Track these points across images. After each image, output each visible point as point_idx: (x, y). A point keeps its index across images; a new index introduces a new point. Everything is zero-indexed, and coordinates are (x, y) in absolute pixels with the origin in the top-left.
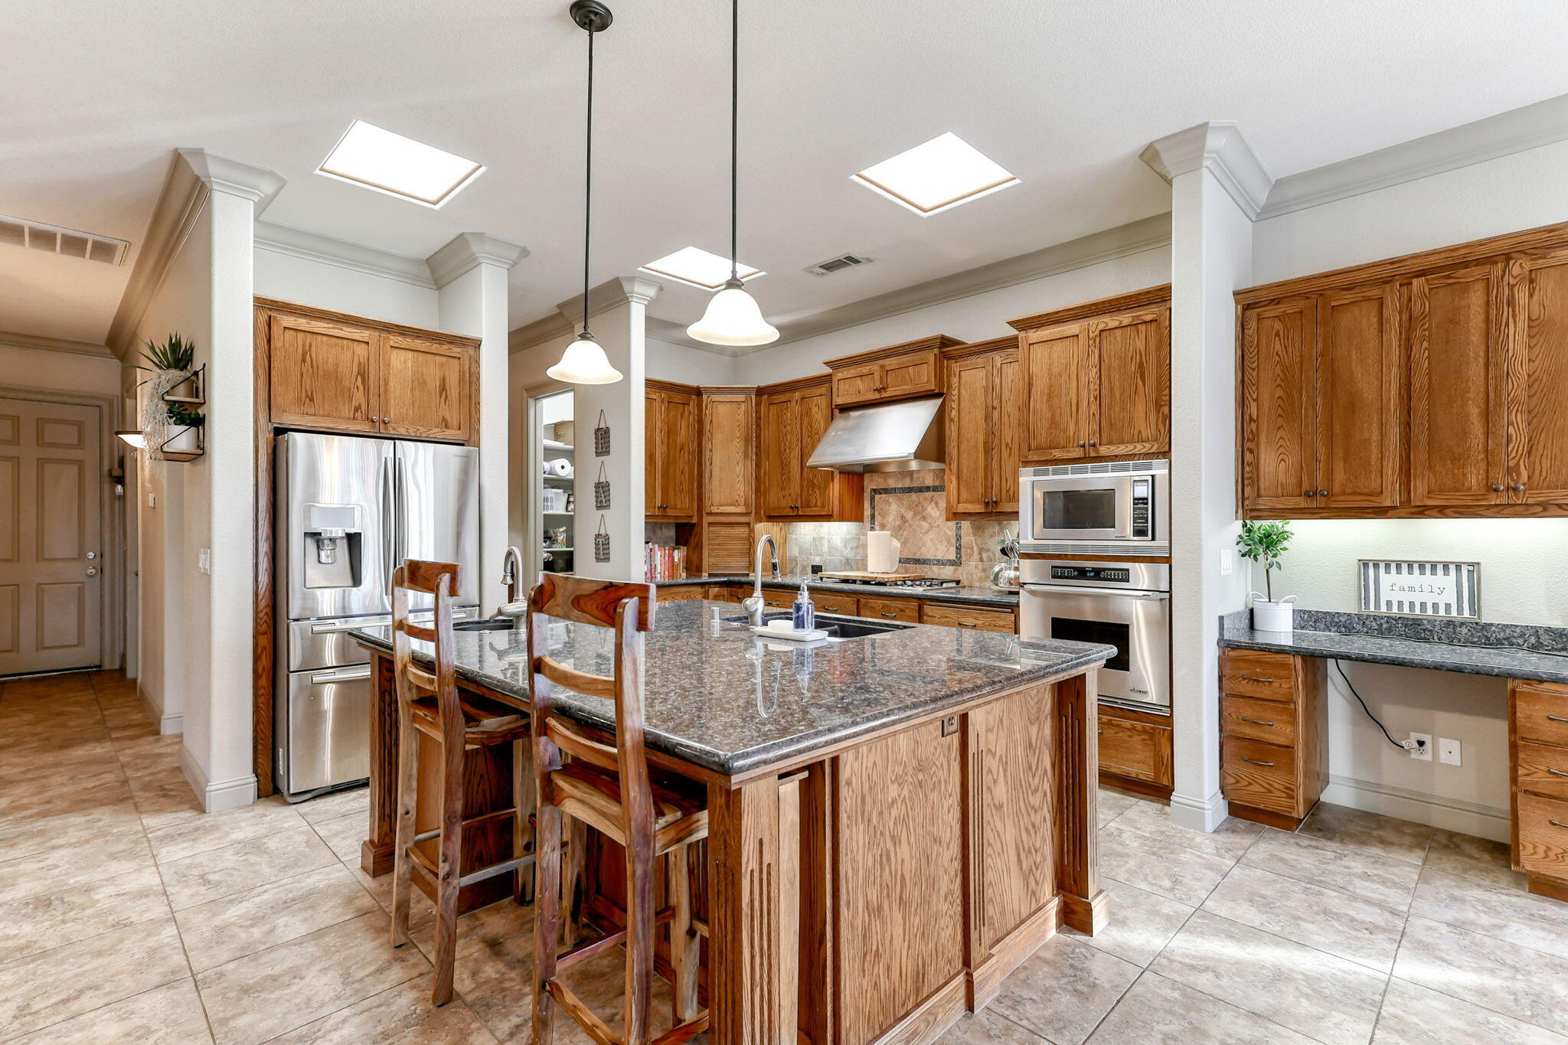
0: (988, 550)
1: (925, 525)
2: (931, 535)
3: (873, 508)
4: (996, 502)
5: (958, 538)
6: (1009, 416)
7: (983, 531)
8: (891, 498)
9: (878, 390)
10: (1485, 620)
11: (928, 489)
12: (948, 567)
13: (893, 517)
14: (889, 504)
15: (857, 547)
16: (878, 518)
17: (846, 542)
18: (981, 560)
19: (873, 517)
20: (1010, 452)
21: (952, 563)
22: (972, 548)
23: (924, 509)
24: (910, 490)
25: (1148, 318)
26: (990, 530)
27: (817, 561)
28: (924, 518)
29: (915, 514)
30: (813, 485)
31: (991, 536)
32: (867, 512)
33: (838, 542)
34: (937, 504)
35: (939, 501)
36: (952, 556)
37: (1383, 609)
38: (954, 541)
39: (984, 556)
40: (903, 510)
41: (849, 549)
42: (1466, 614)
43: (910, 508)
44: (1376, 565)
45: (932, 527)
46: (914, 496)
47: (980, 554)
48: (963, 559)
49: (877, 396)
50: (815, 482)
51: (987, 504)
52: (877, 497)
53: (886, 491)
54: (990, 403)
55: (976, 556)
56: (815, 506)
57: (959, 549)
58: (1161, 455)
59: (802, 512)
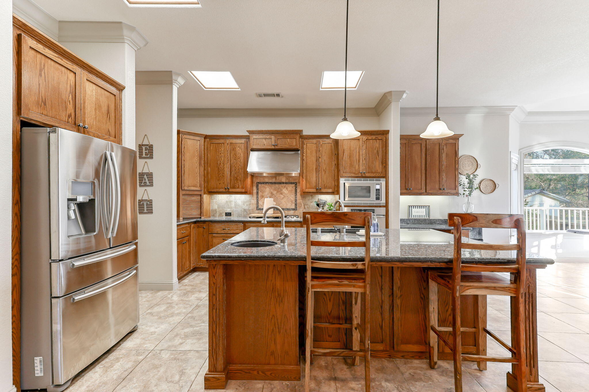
0: (307, 205)
1: (282, 196)
2: (285, 200)
3: (258, 189)
4: (320, 189)
5: (296, 201)
6: (325, 161)
7: (305, 198)
8: (266, 186)
9: (274, 146)
10: (430, 219)
11: (283, 183)
12: (291, 211)
13: (267, 193)
14: (266, 188)
15: (250, 204)
16: (260, 194)
17: (244, 203)
18: (305, 208)
19: (257, 193)
20: (325, 172)
21: (294, 209)
22: (301, 204)
23: (281, 190)
24: (275, 183)
25: (380, 138)
26: (308, 198)
27: (228, 211)
28: (281, 194)
29: (278, 192)
30: (237, 179)
31: (309, 200)
32: (255, 191)
33: (240, 202)
34: (287, 188)
35: (288, 188)
36: (293, 207)
37: (413, 217)
38: (294, 202)
39: (306, 207)
40: (272, 191)
41: (245, 205)
42: (427, 217)
43: (275, 190)
44: (411, 207)
45: (285, 197)
46: (277, 185)
47: (304, 206)
48: (298, 208)
49: (273, 147)
50: (238, 178)
51: (317, 189)
52: (260, 185)
53: (263, 183)
54: (318, 155)
55: (303, 206)
56: (238, 188)
57: (296, 205)
58: (383, 177)
59: (231, 190)
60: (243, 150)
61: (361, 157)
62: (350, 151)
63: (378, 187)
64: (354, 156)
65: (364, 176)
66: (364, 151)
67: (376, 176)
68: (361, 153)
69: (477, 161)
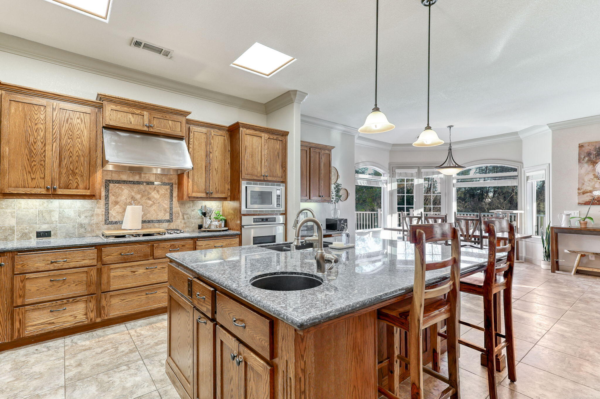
0: (187, 214)
1: (151, 202)
2: (154, 207)
3: (108, 191)
4: (212, 193)
5: (171, 209)
6: (216, 157)
7: (185, 206)
8: (124, 186)
9: (148, 127)
12: (164, 224)
13: (125, 198)
14: (122, 190)
15: (92, 216)
16: (112, 198)
18: (184, 219)
19: (107, 197)
20: (217, 172)
21: (168, 221)
22: (179, 214)
23: (149, 193)
25: (280, 139)
26: (188, 205)
27: (44, 228)
28: (149, 199)
29: (143, 196)
30: (74, 174)
31: (189, 208)
33: (70, 213)
34: (158, 191)
35: (160, 190)
36: (167, 218)
38: (168, 210)
39: (185, 217)
40: (133, 194)
41: (83, 217)
43: (139, 192)
45: (154, 203)
47: (183, 216)
48: (174, 218)
49: (146, 129)
50: (77, 171)
51: (207, 193)
52: (111, 185)
53: (118, 182)
54: (208, 150)
55: (181, 217)
56: (77, 188)
57: (171, 214)
58: (282, 182)
59: (60, 192)
60: (88, 125)
61: (263, 158)
62: (252, 149)
63: (278, 192)
64: (257, 155)
65: (266, 179)
66: (266, 151)
67: (277, 180)
68: (263, 153)
69: (337, 172)
